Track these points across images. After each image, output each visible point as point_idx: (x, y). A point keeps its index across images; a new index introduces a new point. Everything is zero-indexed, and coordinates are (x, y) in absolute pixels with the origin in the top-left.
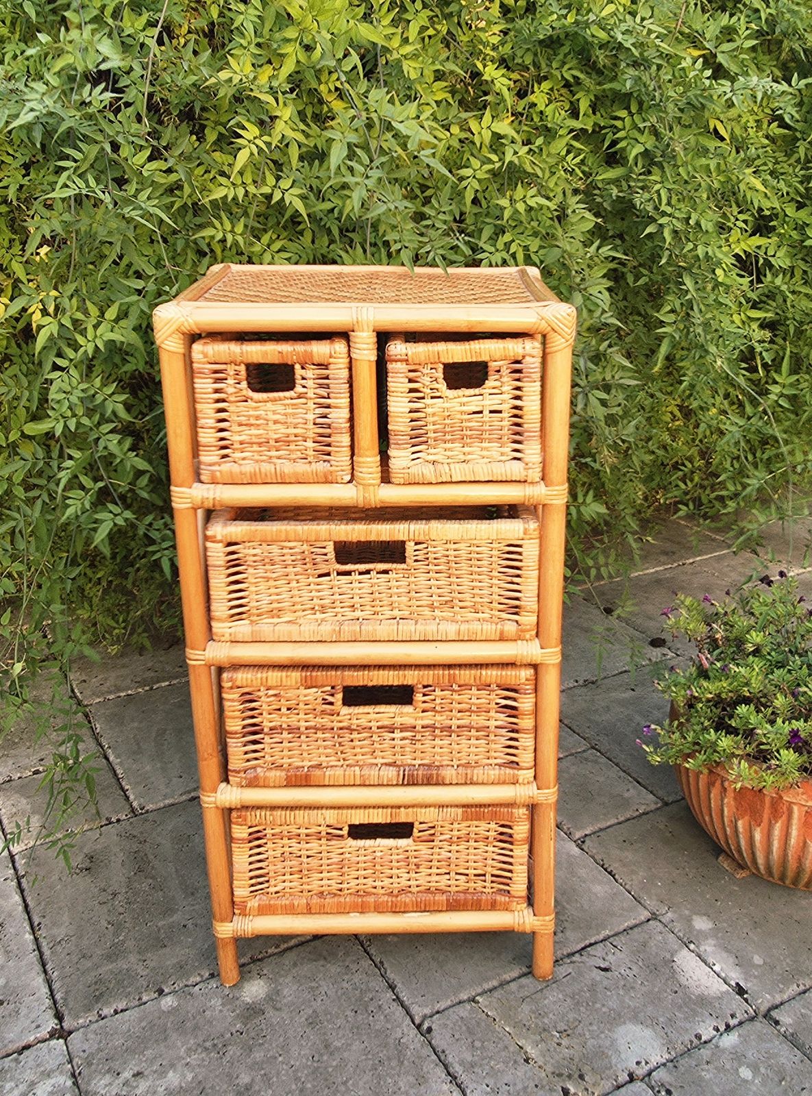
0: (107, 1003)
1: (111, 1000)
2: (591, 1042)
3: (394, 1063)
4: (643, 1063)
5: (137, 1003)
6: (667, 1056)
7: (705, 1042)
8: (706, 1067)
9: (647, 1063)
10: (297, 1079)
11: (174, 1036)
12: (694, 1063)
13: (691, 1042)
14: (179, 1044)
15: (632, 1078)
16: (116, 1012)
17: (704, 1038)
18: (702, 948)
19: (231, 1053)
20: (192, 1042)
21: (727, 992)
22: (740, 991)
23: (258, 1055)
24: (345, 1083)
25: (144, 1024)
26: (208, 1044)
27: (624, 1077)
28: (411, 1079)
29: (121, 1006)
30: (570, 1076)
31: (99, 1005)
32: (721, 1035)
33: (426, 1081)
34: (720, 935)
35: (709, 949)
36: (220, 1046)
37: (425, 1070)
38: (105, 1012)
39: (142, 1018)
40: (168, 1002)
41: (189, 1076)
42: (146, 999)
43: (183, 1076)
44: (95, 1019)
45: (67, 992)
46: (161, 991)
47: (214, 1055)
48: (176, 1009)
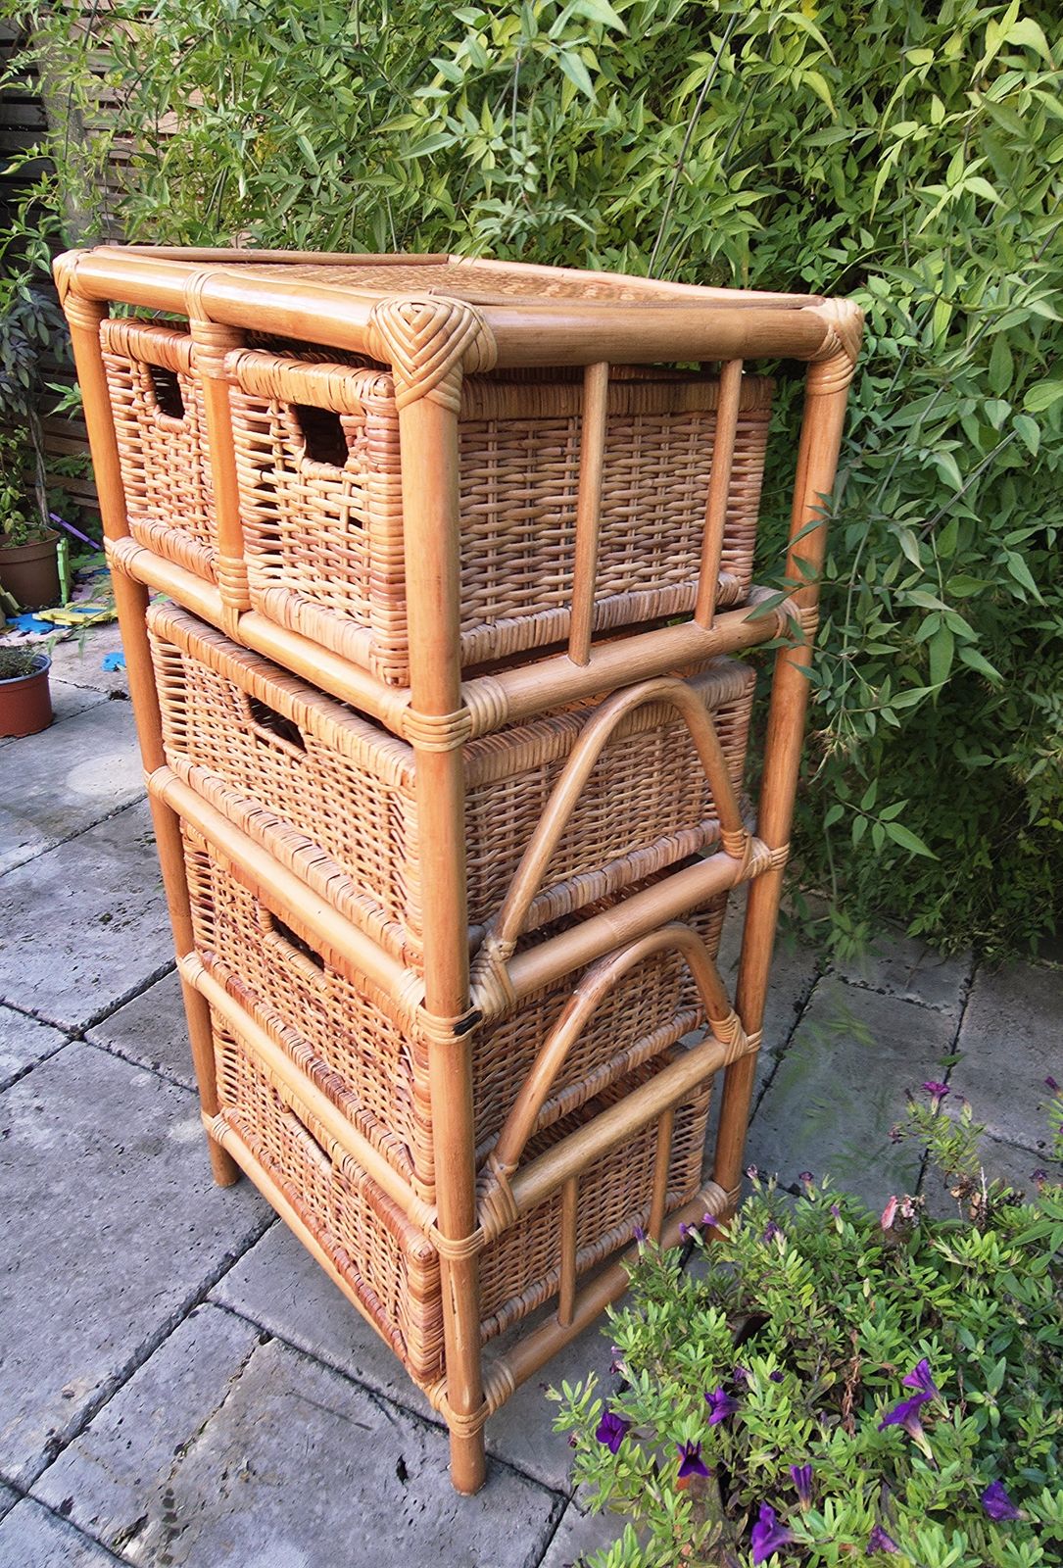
0: (123, 1042)
1: (130, 1041)
2: (247, 1518)
3: (124, 1305)
5: (135, 1060)
10: (72, 1230)
11: (99, 1107)
14: (89, 1116)
16: (119, 1055)
19: (91, 1159)
20: (96, 1123)
23: (95, 1181)
24: (78, 1274)
25: (106, 1079)
26: (97, 1136)
28: (105, 1334)
31: (118, 1038)
33: (106, 1351)
36: (98, 1146)
37: (124, 1341)
38: (114, 1046)
39: (113, 1073)
40: (144, 1079)
41: (50, 1145)
42: (143, 1062)
43: (48, 1141)
44: (104, 1045)
45: (127, 1010)
46: (157, 1066)
47: (83, 1149)
48: (136, 1089)
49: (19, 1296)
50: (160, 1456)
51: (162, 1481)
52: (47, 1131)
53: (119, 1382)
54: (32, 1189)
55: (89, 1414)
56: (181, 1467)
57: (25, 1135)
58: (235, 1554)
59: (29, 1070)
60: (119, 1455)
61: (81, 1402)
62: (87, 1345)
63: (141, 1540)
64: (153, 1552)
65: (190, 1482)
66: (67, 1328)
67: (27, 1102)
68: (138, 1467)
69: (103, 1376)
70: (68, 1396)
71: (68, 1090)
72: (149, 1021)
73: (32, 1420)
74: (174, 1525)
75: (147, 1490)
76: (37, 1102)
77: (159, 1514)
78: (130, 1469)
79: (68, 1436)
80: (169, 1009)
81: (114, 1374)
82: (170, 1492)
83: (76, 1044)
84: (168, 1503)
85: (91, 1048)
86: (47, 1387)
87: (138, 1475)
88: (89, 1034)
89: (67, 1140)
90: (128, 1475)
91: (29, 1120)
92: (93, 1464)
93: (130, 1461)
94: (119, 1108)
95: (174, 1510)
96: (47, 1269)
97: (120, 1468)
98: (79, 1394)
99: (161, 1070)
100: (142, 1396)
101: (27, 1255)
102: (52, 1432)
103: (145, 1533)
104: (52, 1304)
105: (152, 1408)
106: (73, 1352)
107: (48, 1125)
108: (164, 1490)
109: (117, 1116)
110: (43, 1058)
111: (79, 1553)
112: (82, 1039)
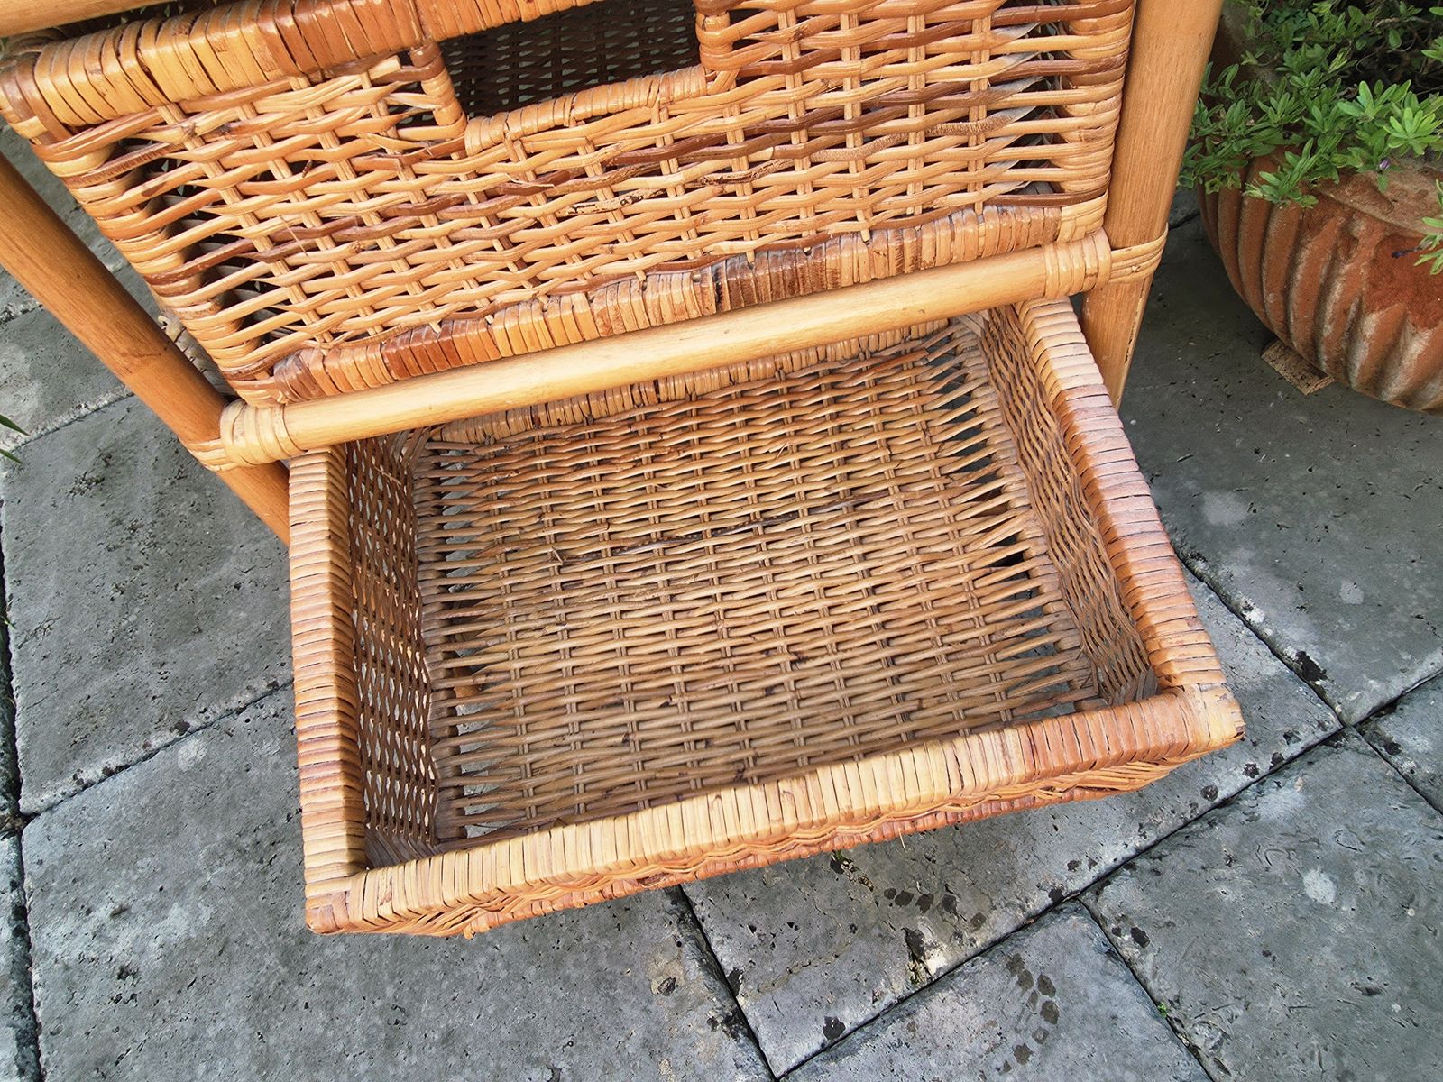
0: (92, 759)
1: (99, 750)
4: (1085, 865)
5: (143, 753)
6: (1139, 842)
7: (1225, 803)
8: (1225, 872)
9: (1092, 863)
11: (191, 824)
12: (1200, 862)
13: (1194, 806)
14: (198, 842)
15: (1059, 900)
16: (109, 773)
17: (1222, 795)
18: (1223, 571)
19: (283, 859)
20: (219, 836)
21: (1277, 681)
22: (1307, 671)
25: (144, 801)
26: (246, 841)
27: (1041, 900)
29: (113, 762)
30: (925, 903)
31: (78, 763)
32: (1261, 782)
34: (1264, 535)
35: (1238, 571)
36: (266, 844)
38: (87, 775)
39: (142, 789)
40: (191, 750)
41: (206, 914)
42: (155, 743)
43: (196, 913)
44: (71, 788)
45: (31, 738)
46: (182, 728)
47: (253, 866)
48: (200, 767)
49: (456, 1020)
50: (833, 892)
51: (869, 898)
52: (175, 911)
53: (688, 917)
54: (271, 959)
55: (712, 966)
56: (863, 871)
57: (154, 945)
58: (1014, 841)
59: (20, 912)
60: (801, 942)
61: (692, 972)
62: (606, 943)
63: (933, 946)
64: (959, 935)
65: (890, 865)
66: (558, 962)
67: (91, 925)
68: (832, 923)
69: (670, 933)
70: (671, 986)
71: (115, 861)
72: (84, 713)
73: (678, 1045)
74: (937, 901)
75: (872, 920)
76: (102, 913)
77: (912, 915)
78: (829, 934)
79: (728, 1003)
80: (86, 680)
81: (674, 918)
82: (890, 894)
83: (31, 831)
84: (904, 899)
85: (62, 810)
86: (636, 1012)
87: (843, 925)
88: (26, 803)
89: (216, 883)
90: (837, 939)
91: (126, 936)
92: (794, 978)
93: (818, 930)
94: (219, 799)
95: (918, 895)
96: (435, 968)
97: (821, 947)
98: (676, 971)
99: (194, 723)
100: (732, 891)
101: (390, 991)
102: (713, 1022)
103: (928, 938)
104: (503, 974)
105: (756, 883)
106: (603, 963)
107: (165, 907)
108: (883, 900)
109: (231, 804)
110: (15, 885)
111: (911, 1028)
112: (28, 818)
